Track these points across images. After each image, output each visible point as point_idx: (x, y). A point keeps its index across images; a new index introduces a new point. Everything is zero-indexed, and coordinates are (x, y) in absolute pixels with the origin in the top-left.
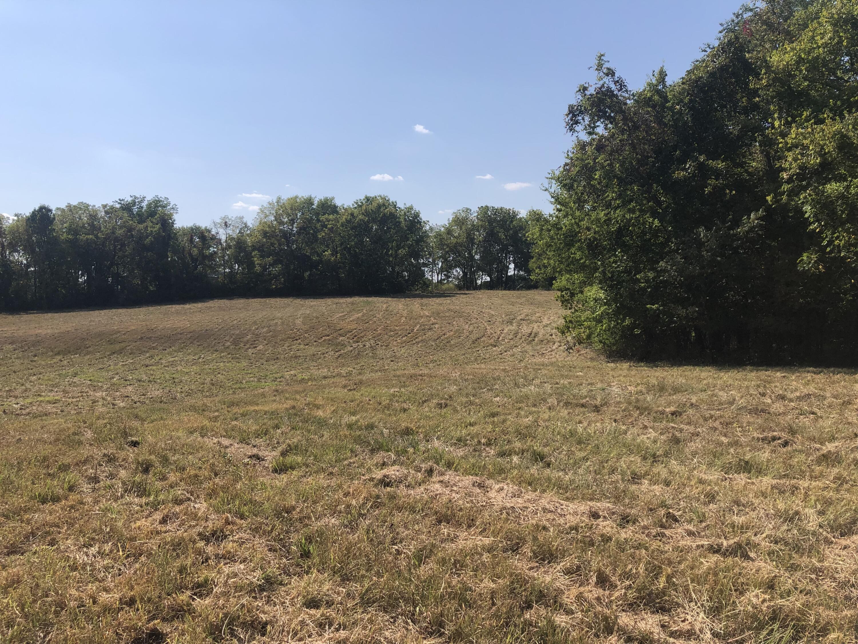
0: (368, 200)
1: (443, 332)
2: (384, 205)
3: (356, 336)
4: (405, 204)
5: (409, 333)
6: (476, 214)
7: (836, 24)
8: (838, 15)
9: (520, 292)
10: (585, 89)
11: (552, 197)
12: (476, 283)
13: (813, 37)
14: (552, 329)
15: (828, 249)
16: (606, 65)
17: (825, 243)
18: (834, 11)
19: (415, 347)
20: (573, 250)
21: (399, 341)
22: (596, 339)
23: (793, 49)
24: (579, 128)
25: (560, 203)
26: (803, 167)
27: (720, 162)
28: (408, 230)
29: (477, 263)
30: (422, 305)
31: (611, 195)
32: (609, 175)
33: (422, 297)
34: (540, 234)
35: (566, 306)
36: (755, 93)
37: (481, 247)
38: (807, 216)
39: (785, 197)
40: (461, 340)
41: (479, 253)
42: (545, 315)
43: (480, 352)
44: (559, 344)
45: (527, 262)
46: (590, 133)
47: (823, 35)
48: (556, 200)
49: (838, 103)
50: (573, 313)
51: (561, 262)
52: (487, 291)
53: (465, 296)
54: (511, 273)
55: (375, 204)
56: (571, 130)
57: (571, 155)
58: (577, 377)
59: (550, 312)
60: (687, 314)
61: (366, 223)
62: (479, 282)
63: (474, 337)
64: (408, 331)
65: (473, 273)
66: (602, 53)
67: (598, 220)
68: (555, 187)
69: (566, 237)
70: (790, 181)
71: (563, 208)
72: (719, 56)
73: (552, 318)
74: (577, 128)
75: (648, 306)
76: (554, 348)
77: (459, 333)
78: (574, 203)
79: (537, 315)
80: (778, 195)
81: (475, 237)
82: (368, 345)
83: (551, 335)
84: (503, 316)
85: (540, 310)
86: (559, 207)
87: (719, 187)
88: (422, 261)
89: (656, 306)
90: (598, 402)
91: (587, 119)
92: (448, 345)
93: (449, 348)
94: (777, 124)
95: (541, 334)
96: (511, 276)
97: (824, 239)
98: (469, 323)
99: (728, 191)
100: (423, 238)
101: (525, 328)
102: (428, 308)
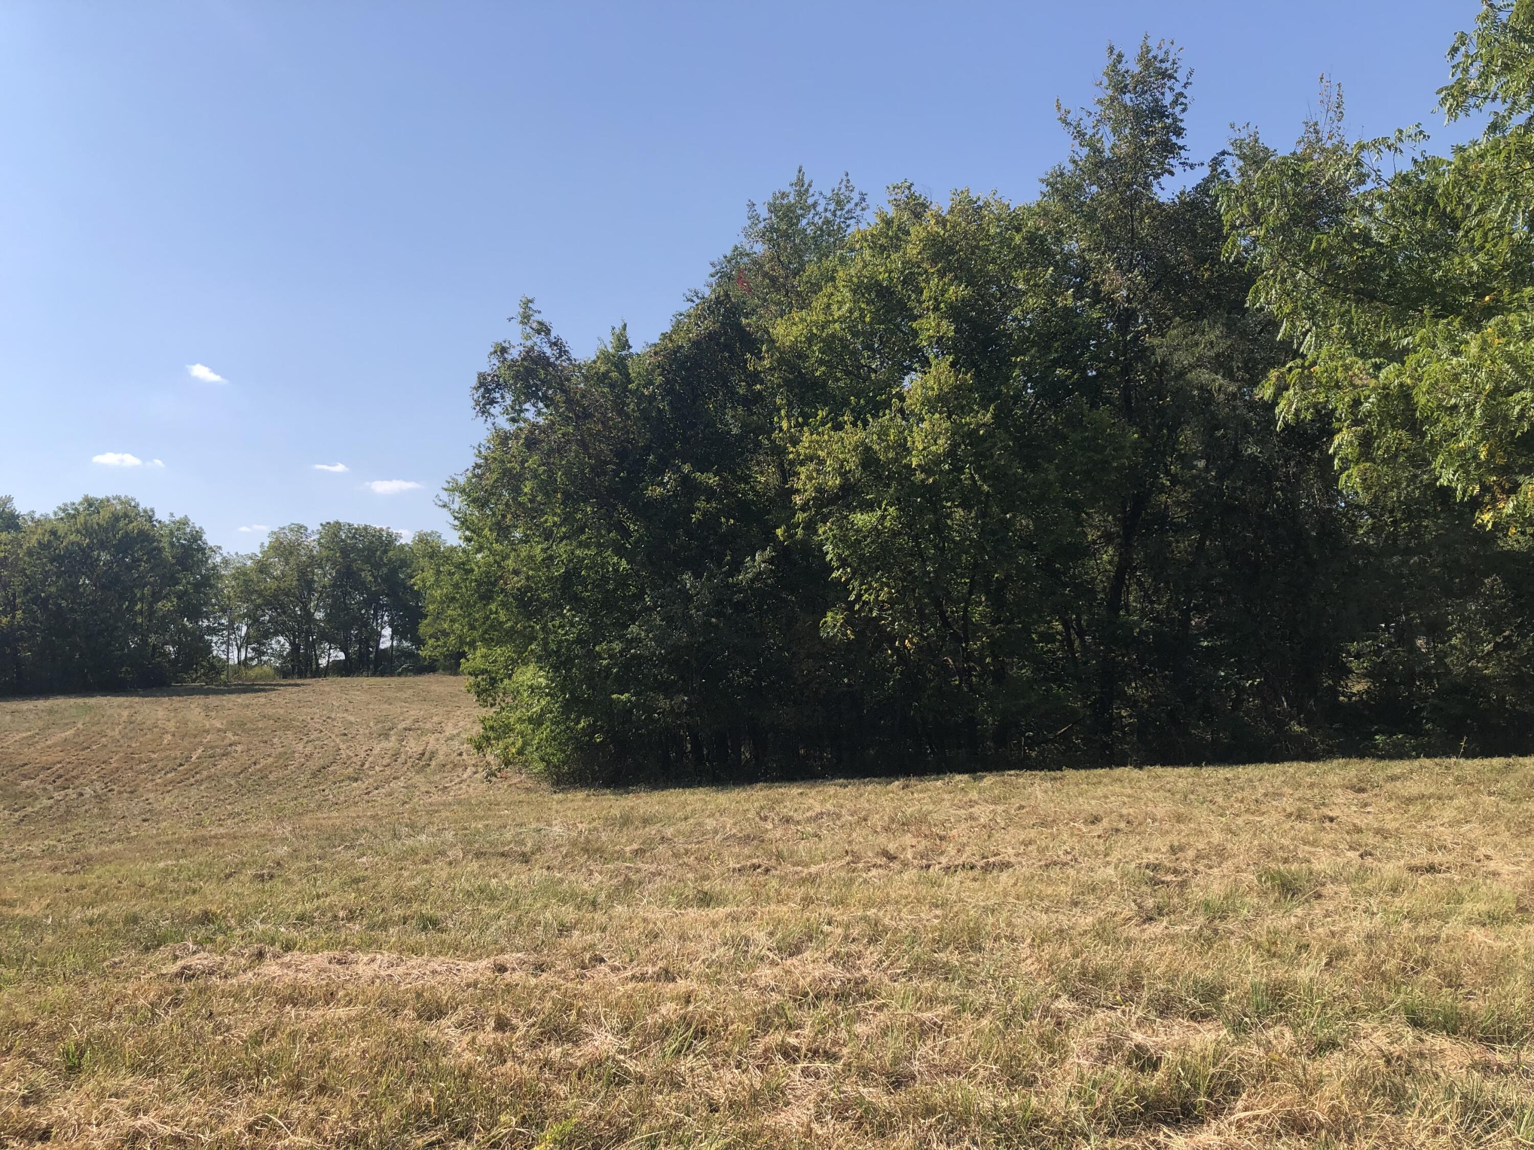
0: (90, 505)
1: (253, 760)
2: (126, 515)
3: (60, 777)
4: (172, 515)
5: (181, 765)
6: (317, 537)
7: (857, 290)
8: (858, 278)
9: (402, 679)
10: (504, 350)
11: (456, 518)
12: (318, 665)
13: (828, 306)
14: (463, 744)
15: (857, 607)
16: (537, 317)
17: (852, 597)
18: (853, 272)
19: (193, 791)
20: (493, 607)
21: (159, 781)
22: (536, 756)
23: (802, 320)
24: (496, 410)
25: (468, 529)
26: (819, 490)
27: (711, 475)
28: (177, 563)
29: (319, 626)
30: (207, 708)
31: (550, 520)
32: (547, 487)
33: (207, 693)
34: (437, 580)
35: (485, 701)
36: (755, 377)
37: (328, 597)
38: (828, 557)
39: (800, 531)
40: (288, 772)
41: (323, 607)
42: (448, 719)
43: (327, 792)
44: (474, 769)
45: (415, 624)
46: (513, 420)
47: (841, 304)
48: (463, 523)
49: (862, 401)
50: (497, 713)
51: (472, 627)
52: (339, 679)
53: (296, 689)
54: (385, 644)
55: (105, 514)
56: (483, 413)
57: (484, 452)
58: (501, 816)
59: (458, 713)
60: (672, 707)
61: (86, 552)
62: (323, 662)
63: (314, 765)
64: (178, 762)
65: (312, 646)
66: (530, 298)
67: (531, 558)
68: (458, 502)
69: (479, 585)
70: (803, 509)
71: (475, 538)
72: (705, 318)
73: (461, 724)
74: (492, 411)
75: (614, 696)
76: (465, 776)
77: (285, 757)
78: (490, 530)
79: (435, 719)
80: (791, 527)
81: (316, 578)
82: (88, 791)
83: (460, 754)
84: (372, 724)
85: (441, 710)
86: (468, 533)
87: (711, 513)
88: (206, 623)
89: (627, 695)
90: (528, 849)
91: (509, 399)
92: (263, 782)
93: (266, 789)
94: (785, 425)
95: (441, 753)
96: (385, 650)
97: (851, 593)
98: (305, 739)
99: (723, 520)
100: (207, 582)
101: (412, 743)
102: (221, 713)
